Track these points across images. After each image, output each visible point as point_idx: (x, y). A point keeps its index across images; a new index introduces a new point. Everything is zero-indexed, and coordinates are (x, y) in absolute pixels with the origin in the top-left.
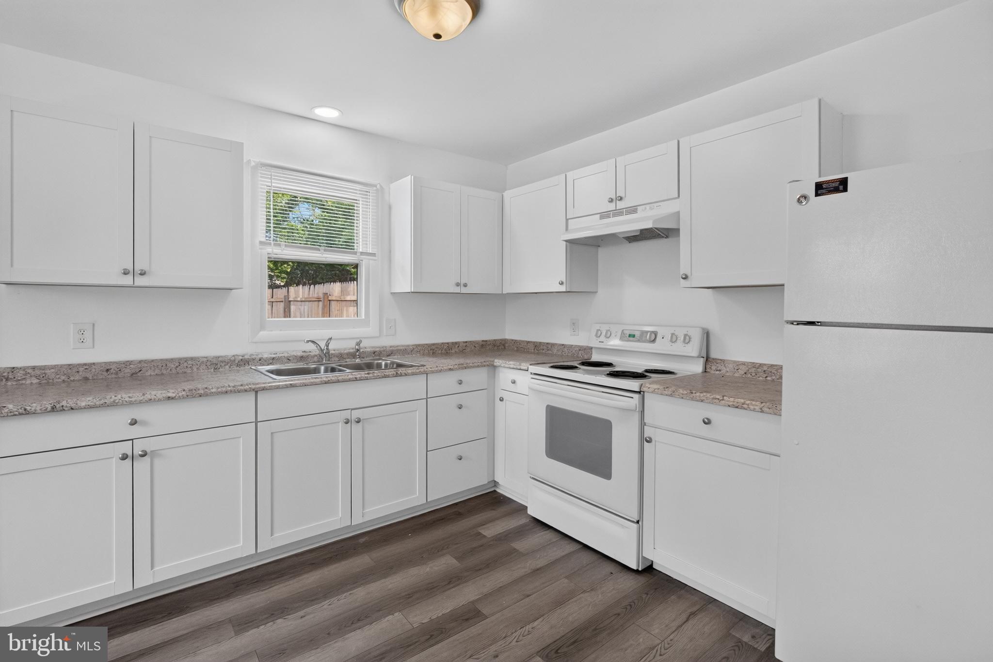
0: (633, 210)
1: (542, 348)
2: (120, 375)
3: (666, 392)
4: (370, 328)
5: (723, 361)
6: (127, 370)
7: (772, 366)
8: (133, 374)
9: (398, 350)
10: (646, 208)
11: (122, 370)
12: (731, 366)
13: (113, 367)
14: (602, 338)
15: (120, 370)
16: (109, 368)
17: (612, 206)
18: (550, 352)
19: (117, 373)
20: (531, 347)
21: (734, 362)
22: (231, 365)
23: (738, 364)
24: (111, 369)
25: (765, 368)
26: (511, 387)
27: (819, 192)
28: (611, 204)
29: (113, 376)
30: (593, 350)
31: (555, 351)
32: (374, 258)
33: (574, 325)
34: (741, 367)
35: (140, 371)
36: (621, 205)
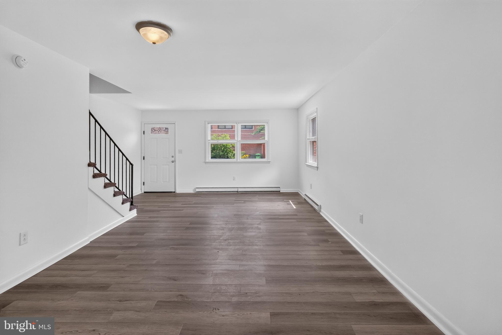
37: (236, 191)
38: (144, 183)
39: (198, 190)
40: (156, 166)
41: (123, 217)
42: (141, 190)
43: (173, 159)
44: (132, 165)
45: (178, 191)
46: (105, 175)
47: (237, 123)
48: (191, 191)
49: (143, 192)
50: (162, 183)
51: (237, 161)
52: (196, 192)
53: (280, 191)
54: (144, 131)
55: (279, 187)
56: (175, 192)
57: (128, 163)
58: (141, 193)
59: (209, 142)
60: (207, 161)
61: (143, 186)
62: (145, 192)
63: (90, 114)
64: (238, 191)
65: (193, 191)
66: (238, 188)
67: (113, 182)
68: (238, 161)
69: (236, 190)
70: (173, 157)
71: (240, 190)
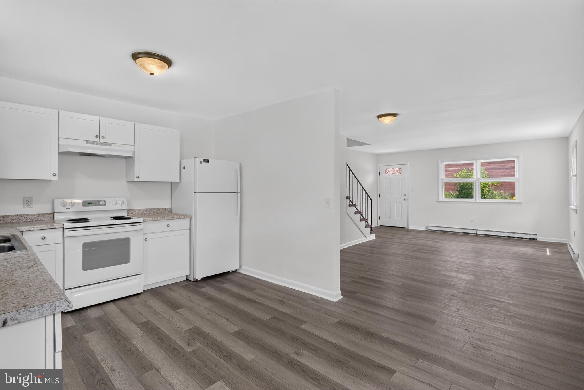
0: (109, 145)
3: (154, 219)
7: (150, 209)
10: (117, 146)
14: (68, 207)
17: (97, 140)
18: (2, 222)
21: (137, 210)
26: (42, 242)
31: (9, 221)
34: (140, 211)
36: (102, 140)
37: (475, 234)
38: (380, 217)
39: (430, 228)
40: (390, 203)
41: (366, 237)
42: (377, 223)
43: (405, 197)
44: (372, 200)
45: (410, 227)
46: (355, 205)
47: (475, 160)
48: (423, 229)
49: (379, 226)
50: (395, 218)
51: (476, 201)
52: (428, 230)
53: (536, 239)
54: (379, 173)
55: (536, 235)
56: (407, 228)
57: (369, 198)
58: (377, 226)
59: (442, 181)
60: (440, 200)
61: (379, 220)
62: (380, 226)
63: (347, 165)
64: (477, 233)
65: (426, 229)
66: (476, 230)
67: (360, 211)
68: (478, 201)
69: (475, 232)
70: (405, 195)
71: (479, 232)
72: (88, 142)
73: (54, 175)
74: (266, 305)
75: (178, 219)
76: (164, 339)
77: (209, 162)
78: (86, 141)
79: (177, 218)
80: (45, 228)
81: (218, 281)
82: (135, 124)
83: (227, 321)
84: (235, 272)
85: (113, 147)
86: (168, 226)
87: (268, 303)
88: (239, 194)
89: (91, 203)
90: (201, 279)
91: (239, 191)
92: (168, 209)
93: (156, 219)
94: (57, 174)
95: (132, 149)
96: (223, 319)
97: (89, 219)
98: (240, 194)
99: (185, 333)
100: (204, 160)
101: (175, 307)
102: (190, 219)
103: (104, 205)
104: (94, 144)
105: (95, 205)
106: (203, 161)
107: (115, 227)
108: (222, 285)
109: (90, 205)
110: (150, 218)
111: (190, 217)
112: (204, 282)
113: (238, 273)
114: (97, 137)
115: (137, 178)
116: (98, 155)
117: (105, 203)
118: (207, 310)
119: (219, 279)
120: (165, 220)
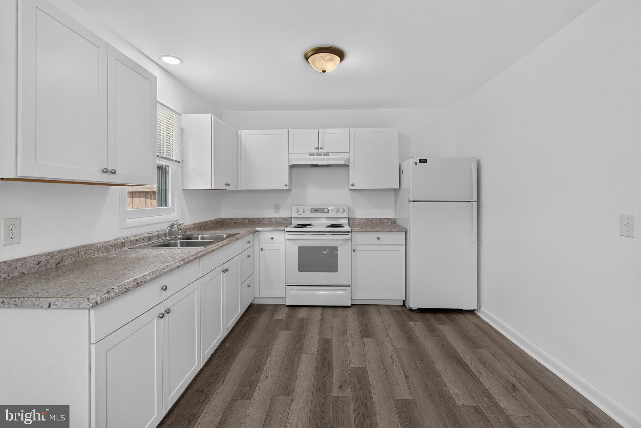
0: (327, 154)
1: (255, 221)
2: (49, 266)
3: (362, 230)
4: (175, 214)
5: (355, 218)
6: (53, 261)
7: (373, 218)
8: (57, 264)
9: (188, 228)
10: (333, 155)
11: (49, 262)
12: (359, 220)
13: (43, 259)
14: (300, 213)
15: (48, 262)
16: (39, 260)
17: (317, 151)
18: (261, 223)
19: (46, 265)
20: (247, 221)
21: (359, 218)
22: (116, 248)
23: (361, 219)
24: (41, 261)
25: (371, 219)
26: (271, 242)
27: (420, 162)
28: (316, 150)
29: (44, 268)
30: (293, 219)
31: (265, 222)
32: (179, 164)
33: (277, 208)
34: (362, 220)
35: (62, 260)
36: (321, 151)
72: (311, 154)
73: (286, 186)
74: (479, 380)
75: (390, 231)
76: (326, 367)
77: (426, 163)
78: (308, 154)
79: (388, 230)
80: (272, 230)
81: (439, 320)
82: (349, 130)
83: (404, 377)
84: (472, 312)
85: (331, 156)
86: (378, 239)
87: (485, 379)
88: (475, 204)
89: (317, 211)
90: (416, 309)
91: (475, 199)
92: (391, 219)
93: (364, 230)
94: (288, 184)
95: (346, 156)
96: (402, 372)
97: (312, 224)
98: (478, 204)
99: (349, 370)
100: (420, 160)
101: (366, 333)
102: (406, 233)
103: (328, 212)
104: (315, 156)
105: (321, 213)
106: (418, 161)
107: (324, 234)
108: (439, 326)
109: (317, 212)
110: (358, 229)
111: (405, 231)
112: (420, 314)
113: (475, 314)
114: (316, 148)
115: (353, 186)
116: (319, 165)
117: (329, 211)
118: (393, 352)
119: (441, 316)
120: (374, 231)
